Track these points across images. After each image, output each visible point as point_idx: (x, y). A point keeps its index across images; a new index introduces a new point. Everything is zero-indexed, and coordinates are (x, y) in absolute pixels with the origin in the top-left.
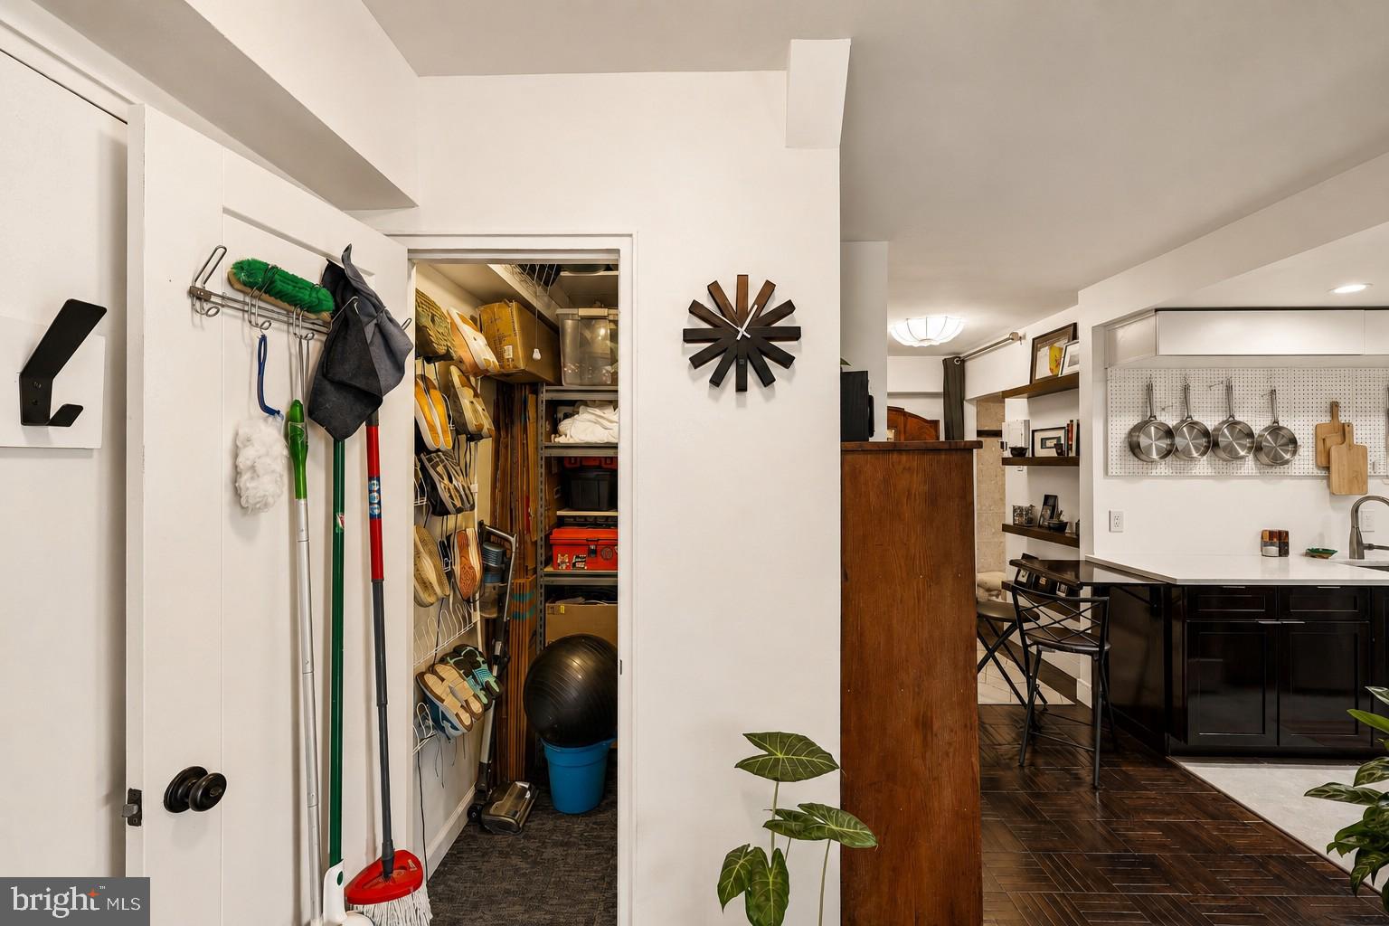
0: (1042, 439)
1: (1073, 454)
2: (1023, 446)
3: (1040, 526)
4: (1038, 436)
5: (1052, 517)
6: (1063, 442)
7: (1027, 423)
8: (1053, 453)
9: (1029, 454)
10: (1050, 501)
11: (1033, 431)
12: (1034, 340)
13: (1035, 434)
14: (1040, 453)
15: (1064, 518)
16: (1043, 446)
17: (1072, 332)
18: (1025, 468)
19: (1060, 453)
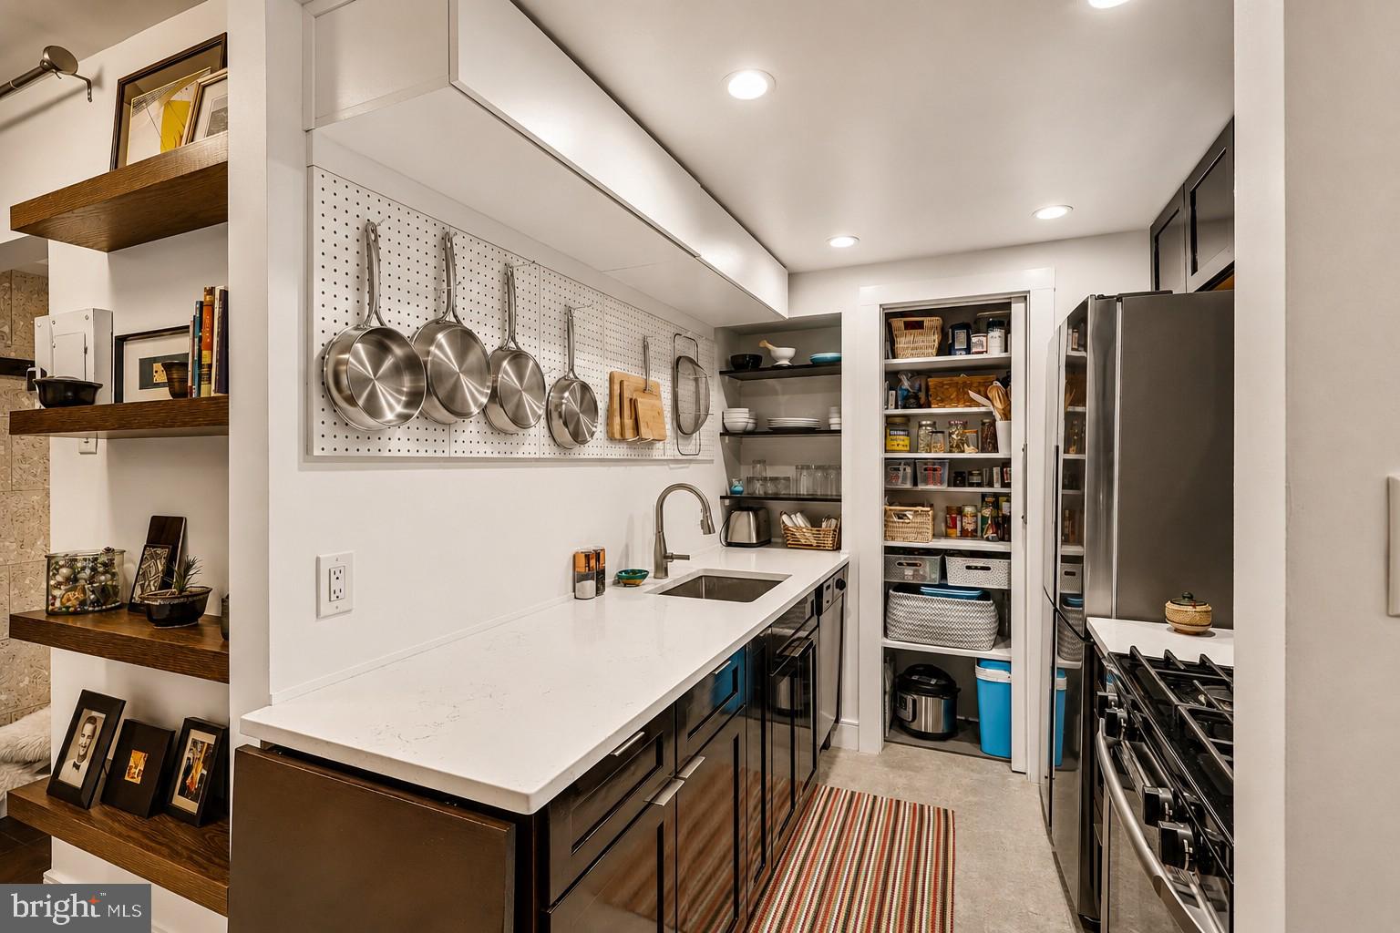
0: (142, 362)
1: (213, 389)
2: (91, 379)
4: (134, 353)
5: (165, 585)
7: (103, 317)
8: (162, 394)
9: (105, 397)
10: (166, 533)
11: (121, 341)
12: (121, 87)
13: (126, 347)
14: (135, 395)
16: (146, 382)
18: (100, 444)
19: (180, 391)
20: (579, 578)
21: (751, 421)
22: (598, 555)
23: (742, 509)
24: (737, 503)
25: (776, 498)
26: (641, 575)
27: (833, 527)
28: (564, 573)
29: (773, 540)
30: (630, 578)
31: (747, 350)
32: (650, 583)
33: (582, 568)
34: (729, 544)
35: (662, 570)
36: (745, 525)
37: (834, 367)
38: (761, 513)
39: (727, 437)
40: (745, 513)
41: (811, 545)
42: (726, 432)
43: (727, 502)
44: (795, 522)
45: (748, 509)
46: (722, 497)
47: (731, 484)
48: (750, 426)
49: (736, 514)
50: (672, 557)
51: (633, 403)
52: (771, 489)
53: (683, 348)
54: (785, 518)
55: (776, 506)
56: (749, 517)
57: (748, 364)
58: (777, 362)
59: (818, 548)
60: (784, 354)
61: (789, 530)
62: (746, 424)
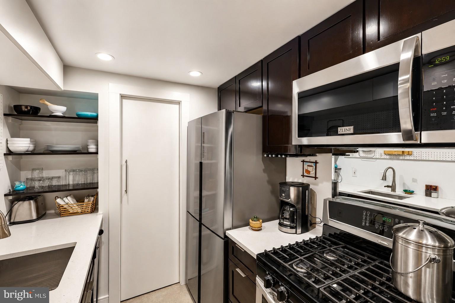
21: (31, 145)
27: (92, 201)
31: (29, 103)
36: (27, 209)
38: (39, 199)
39: (10, 157)
40: (27, 202)
41: (78, 213)
42: (9, 153)
43: (10, 197)
44: (67, 201)
45: (29, 199)
46: (5, 195)
47: (13, 186)
48: (31, 149)
54: (59, 200)
55: (52, 195)
56: (30, 204)
57: (29, 111)
58: (53, 113)
59: (82, 213)
60: (59, 110)
61: (62, 206)
62: (28, 148)
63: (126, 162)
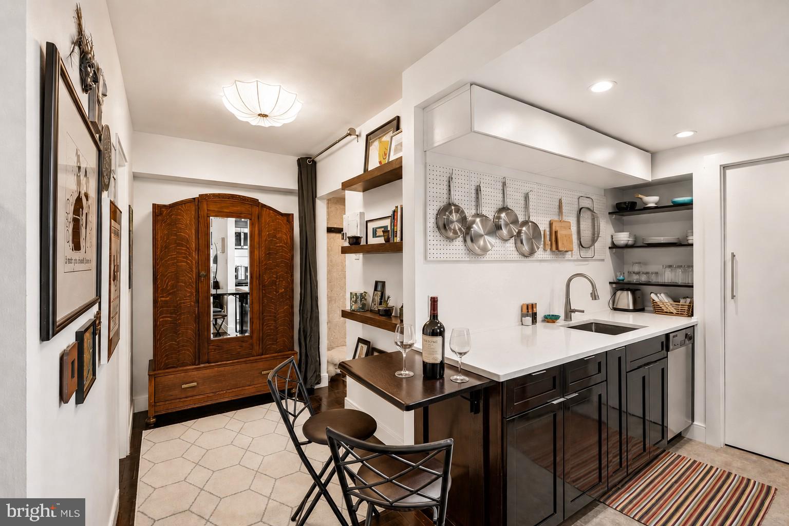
0: (374, 228)
1: (398, 239)
2: (359, 235)
3: (371, 311)
4: (371, 226)
5: (380, 304)
6: (389, 229)
7: (362, 214)
8: (381, 240)
9: (363, 242)
10: (380, 286)
11: (367, 222)
12: (367, 136)
13: (369, 224)
14: (372, 241)
15: (391, 303)
16: (375, 235)
17: (395, 124)
18: (360, 256)
19: (387, 240)
20: (523, 315)
21: (630, 239)
22: (533, 306)
23: (622, 289)
24: (619, 286)
25: (648, 284)
26: (557, 317)
27: (688, 304)
28: (516, 312)
29: (646, 308)
30: (551, 319)
31: (627, 199)
32: (561, 321)
33: (525, 310)
34: (615, 309)
35: (568, 317)
36: (626, 299)
37: (689, 205)
38: (638, 293)
39: (614, 249)
40: (625, 292)
41: (672, 313)
42: (614, 246)
43: (614, 286)
44: (661, 298)
45: (627, 290)
46: (610, 283)
47: (616, 276)
48: (630, 243)
49: (619, 293)
50: (574, 311)
51: (556, 232)
52: (644, 278)
53: (585, 203)
54: (653, 296)
55: (648, 289)
56: (628, 294)
57: (627, 207)
58: (647, 205)
59: (677, 314)
60: (652, 200)
61: (656, 303)
62: (627, 241)
63: (733, 256)
